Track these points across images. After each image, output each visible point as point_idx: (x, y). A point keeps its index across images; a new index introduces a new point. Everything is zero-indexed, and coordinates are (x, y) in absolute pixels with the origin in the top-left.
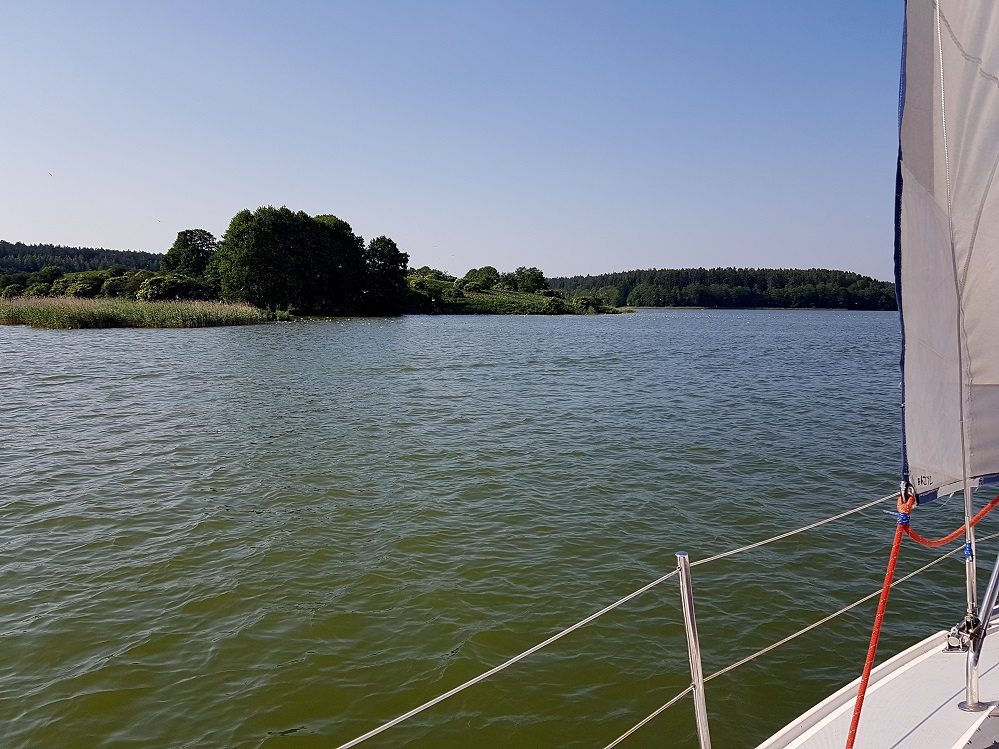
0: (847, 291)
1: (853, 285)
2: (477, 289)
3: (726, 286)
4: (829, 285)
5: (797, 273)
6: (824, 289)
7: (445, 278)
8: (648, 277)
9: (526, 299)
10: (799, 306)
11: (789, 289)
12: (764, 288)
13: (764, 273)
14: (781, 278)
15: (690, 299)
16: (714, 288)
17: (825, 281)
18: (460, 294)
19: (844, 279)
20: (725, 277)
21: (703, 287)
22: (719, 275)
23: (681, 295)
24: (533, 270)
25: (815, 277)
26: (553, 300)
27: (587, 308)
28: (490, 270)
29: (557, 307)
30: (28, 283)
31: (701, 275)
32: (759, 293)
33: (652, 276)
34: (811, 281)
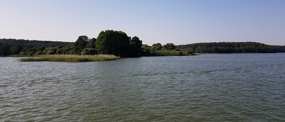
0: (258, 48)
1: (259, 46)
2: (158, 49)
3: (223, 47)
4: (252, 46)
5: (243, 43)
6: (251, 47)
7: (148, 47)
8: (200, 45)
9: (172, 52)
10: (244, 53)
11: (241, 48)
12: (234, 47)
13: (233, 44)
14: (239, 44)
15: (213, 51)
16: (220, 48)
17: (251, 45)
18: (154, 51)
19: (257, 45)
20: (222, 44)
21: (216, 47)
22: (221, 44)
23: (210, 50)
24: (171, 44)
25: (248, 44)
26: (180, 52)
27: (189, 54)
28: (159, 44)
29: (181, 54)
30: (36, 51)
31: (215, 44)
32: (233, 49)
33: (202, 45)
34: (247, 45)
